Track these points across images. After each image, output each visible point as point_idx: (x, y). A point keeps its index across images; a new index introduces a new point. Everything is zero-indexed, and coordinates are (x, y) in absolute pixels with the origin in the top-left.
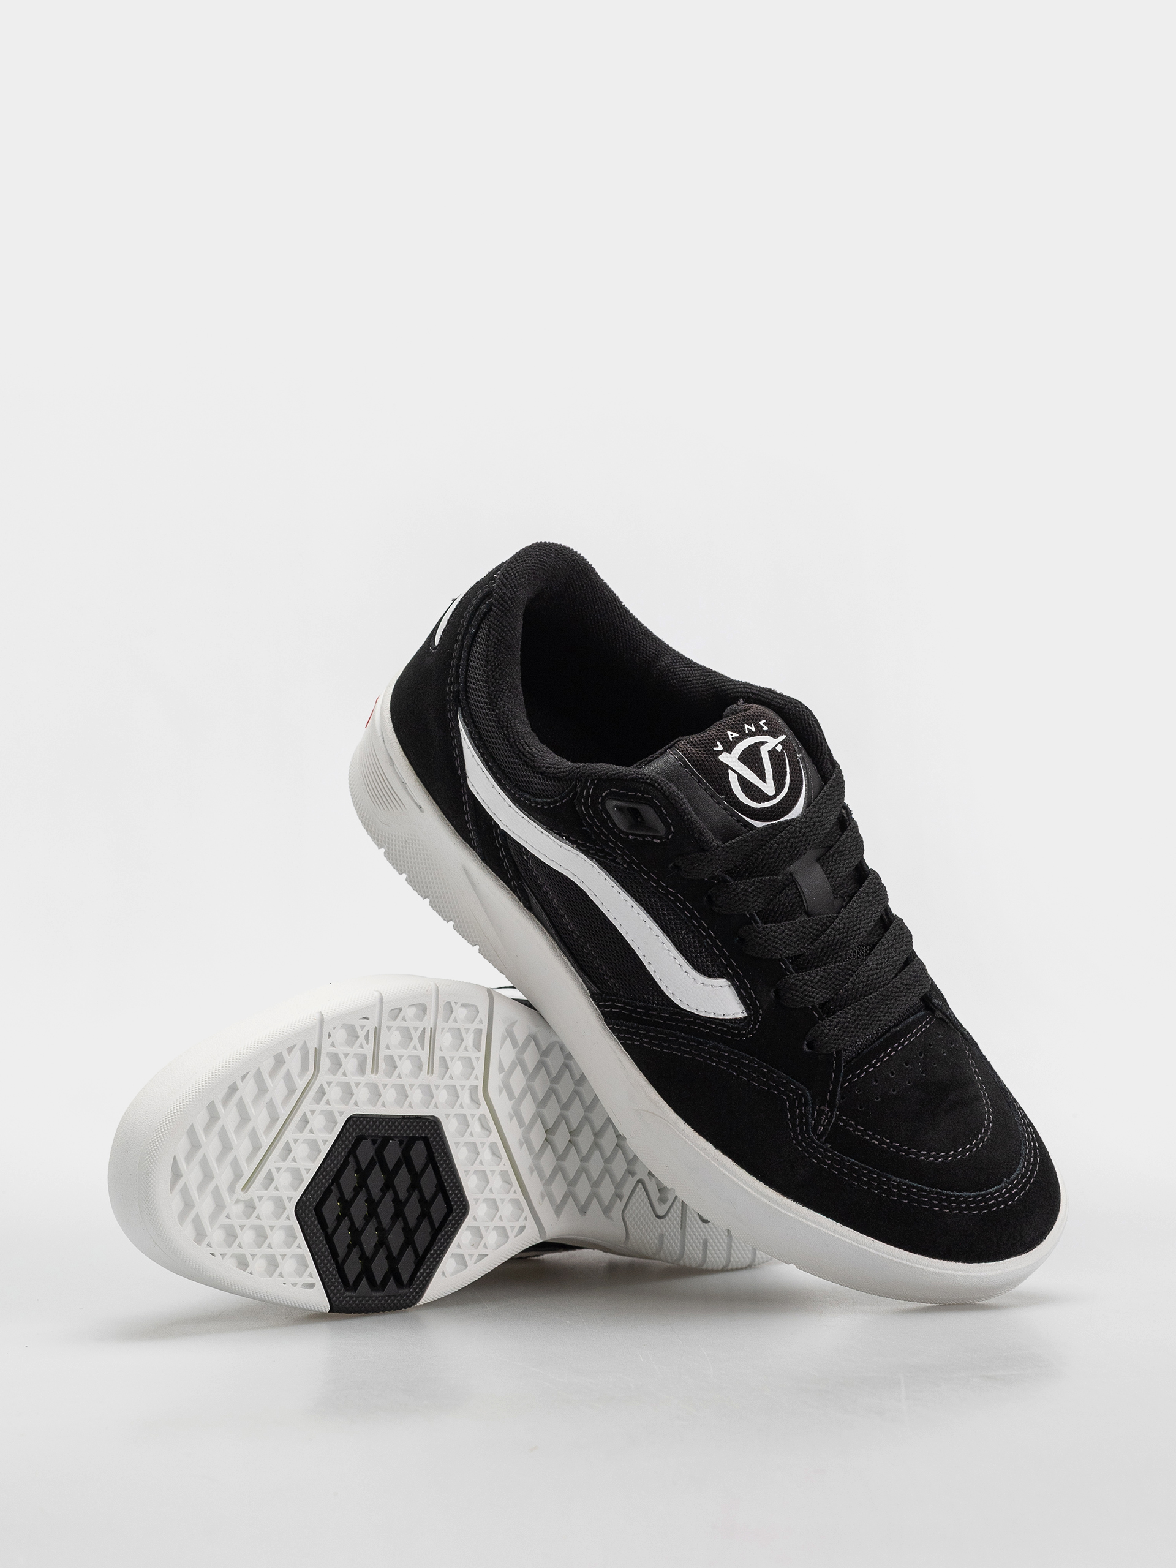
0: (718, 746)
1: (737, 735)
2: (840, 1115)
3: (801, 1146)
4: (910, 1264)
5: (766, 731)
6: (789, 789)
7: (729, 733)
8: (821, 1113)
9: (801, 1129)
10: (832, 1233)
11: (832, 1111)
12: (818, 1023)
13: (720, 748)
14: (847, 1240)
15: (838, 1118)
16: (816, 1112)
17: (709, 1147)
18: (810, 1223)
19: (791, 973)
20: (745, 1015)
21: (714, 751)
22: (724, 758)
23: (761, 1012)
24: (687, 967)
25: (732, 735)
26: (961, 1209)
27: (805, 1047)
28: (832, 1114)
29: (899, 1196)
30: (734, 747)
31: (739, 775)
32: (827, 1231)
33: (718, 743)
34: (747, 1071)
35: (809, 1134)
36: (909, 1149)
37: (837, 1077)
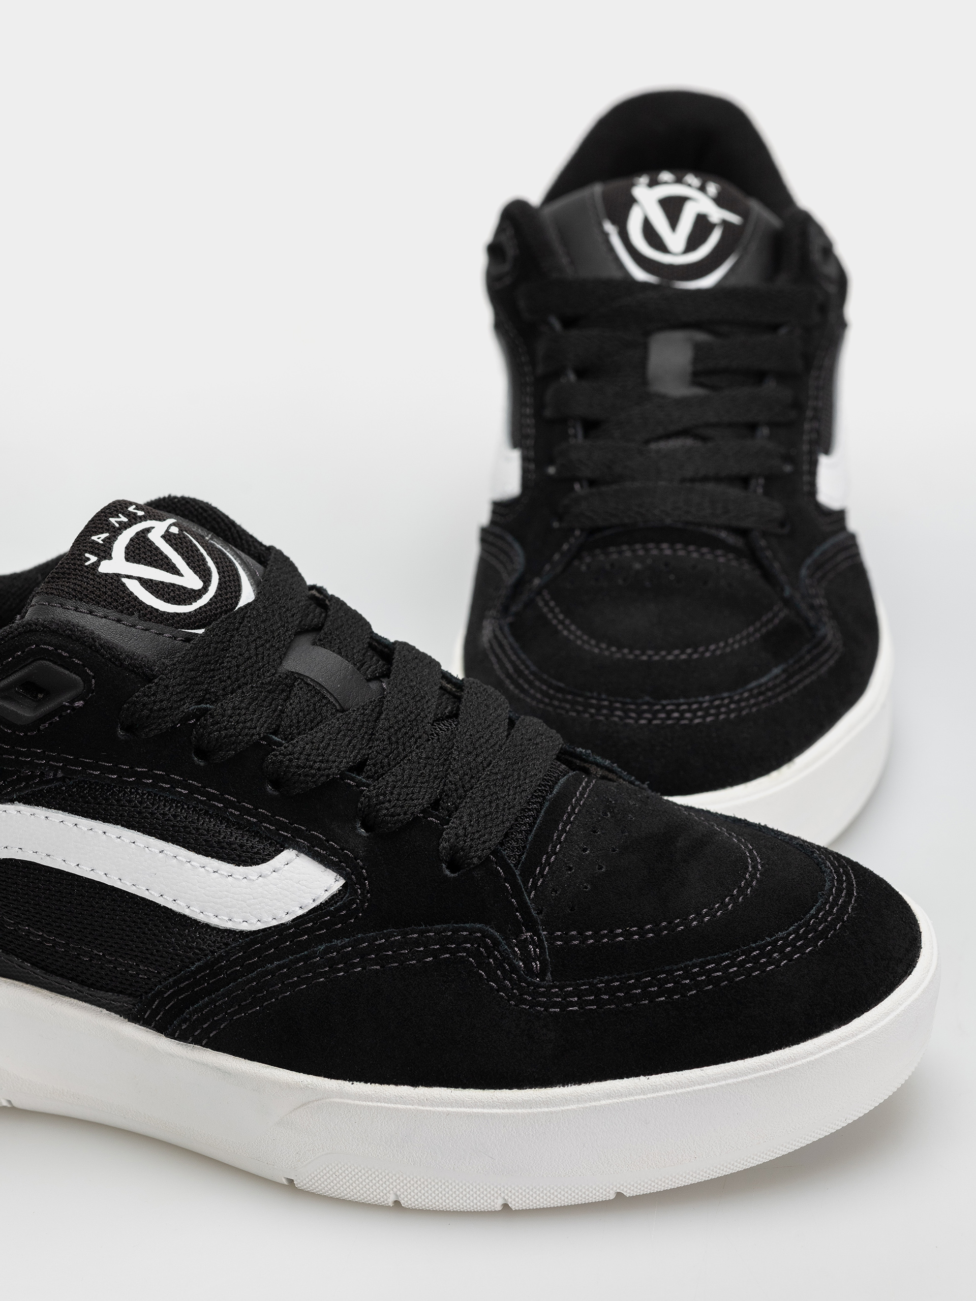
0: (88, 559)
1: (107, 535)
2: (551, 933)
3: (525, 1002)
4: (771, 1071)
5: (143, 516)
6: (219, 573)
7: (94, 538)
8: (523, 945)
9: (511, 979)
10: (642, 1097)
11: (536, 933)
12: (444, 830)
13: (93, 559)
14: (668, 1093)
15: (552, 938)
16: (516, 949)
17: (405, 1090)
18: (603, 1102)
19: (368, 786)
20: (342, 882)
21: (86, 567)
22: (106, 567)
23: (361, 864)
24: (226, 868)
25: (99, 538)
26: (789, 957)
27: (448, 872)
28: (539, 936)
29: (698, 985)
30: (111, 549)
31: (140, 579)
32: (632, 1098)
33: (87, 555)
34: (390, 953)
35: (525, 981)
36: (669, 923)
37: (514, 885)
